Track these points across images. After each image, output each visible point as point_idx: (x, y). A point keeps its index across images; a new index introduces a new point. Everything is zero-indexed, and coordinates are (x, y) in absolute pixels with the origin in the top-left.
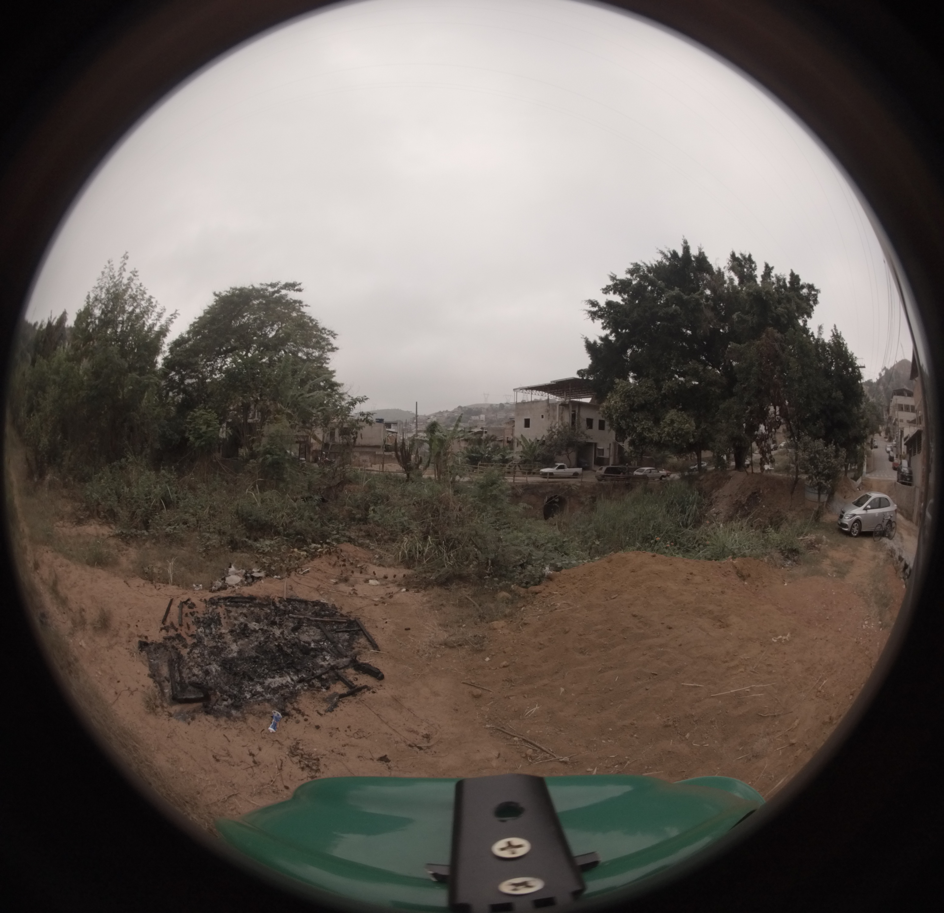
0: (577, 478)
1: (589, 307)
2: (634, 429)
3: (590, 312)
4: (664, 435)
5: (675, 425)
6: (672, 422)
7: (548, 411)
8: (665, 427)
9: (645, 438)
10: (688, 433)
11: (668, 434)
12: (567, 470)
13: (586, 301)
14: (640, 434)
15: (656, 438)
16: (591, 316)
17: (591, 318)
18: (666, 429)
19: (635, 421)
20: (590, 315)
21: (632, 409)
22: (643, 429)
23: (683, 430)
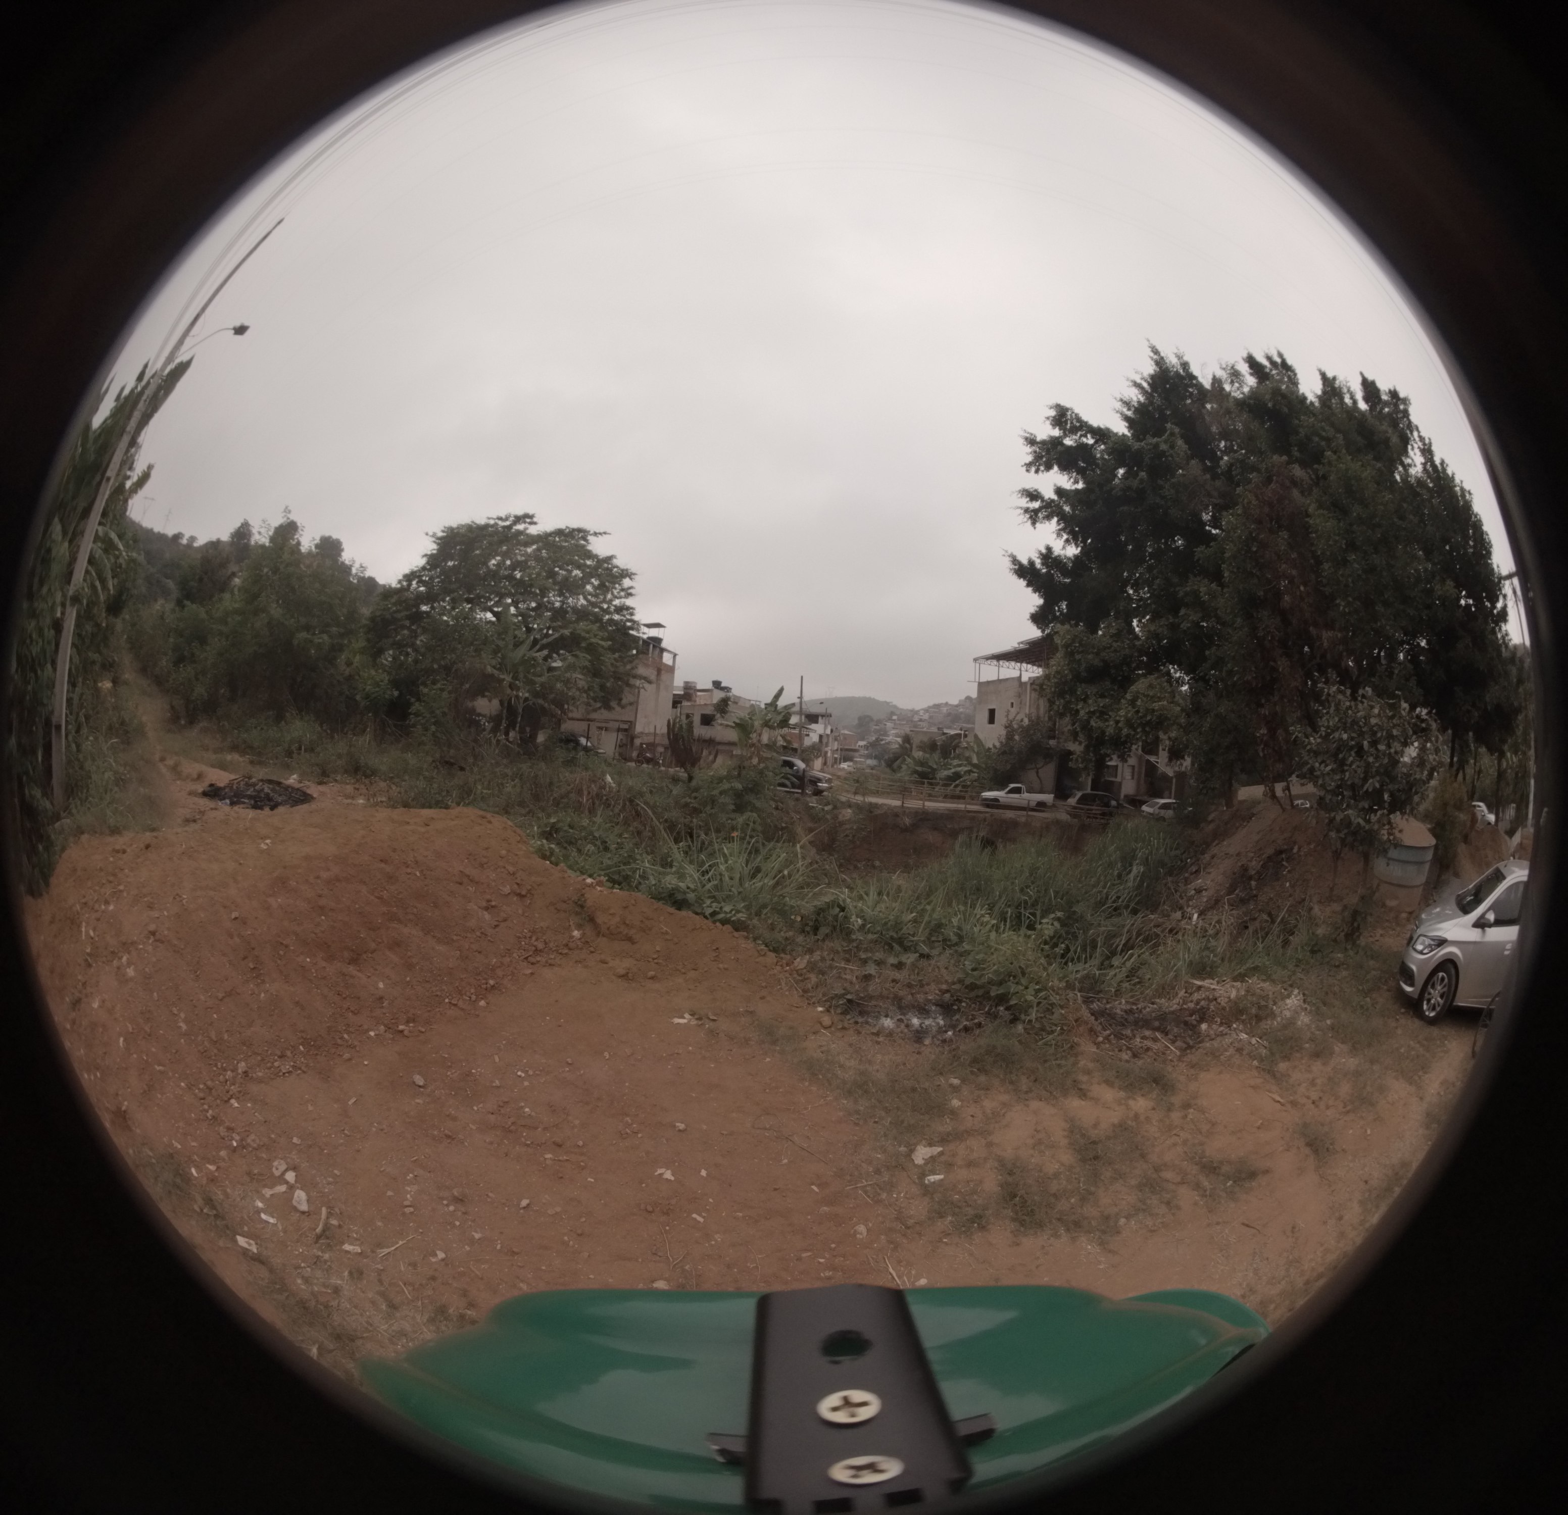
0: (1043, 811)
1: (1024, 502)
3: (1027, 510)
7: (1018, 696)
12: (1026, 795)
13: (1020, 491)
15: (1111, 730)
16: (1031, 517)
17: (1029, 522)
19: (1079, 699)
20: (1028, 516)
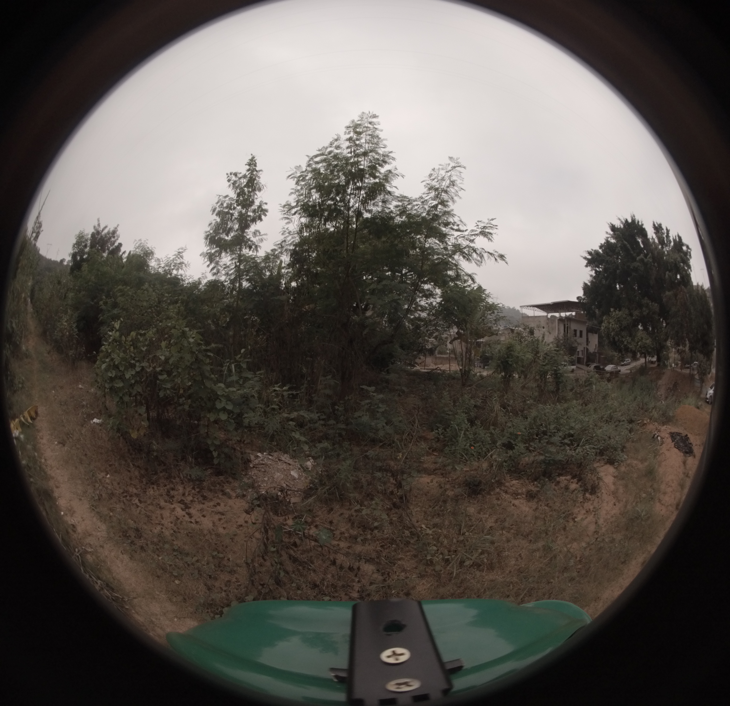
2: (623, 342)
4: (638, 347)
5: (643, 341)
6: (642, 338)
7: (548, 324)
8: (638, 342)
9: (628, 348)
10: (649, 346)
11: (640, 347)
14: (625, 346)
15: (634, 349)
18: (639, 343)
19: (623, 337)
21: (622, 330)
22: (627, 342)
23: (646, 344)
